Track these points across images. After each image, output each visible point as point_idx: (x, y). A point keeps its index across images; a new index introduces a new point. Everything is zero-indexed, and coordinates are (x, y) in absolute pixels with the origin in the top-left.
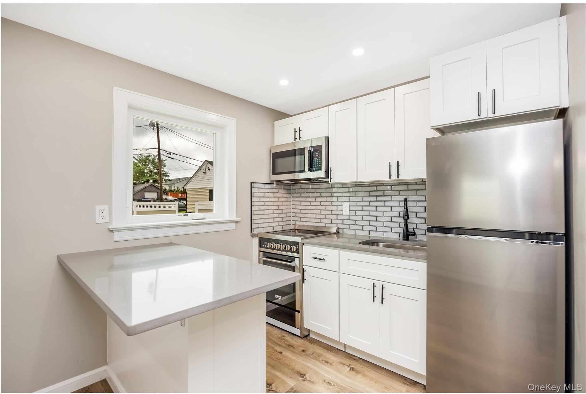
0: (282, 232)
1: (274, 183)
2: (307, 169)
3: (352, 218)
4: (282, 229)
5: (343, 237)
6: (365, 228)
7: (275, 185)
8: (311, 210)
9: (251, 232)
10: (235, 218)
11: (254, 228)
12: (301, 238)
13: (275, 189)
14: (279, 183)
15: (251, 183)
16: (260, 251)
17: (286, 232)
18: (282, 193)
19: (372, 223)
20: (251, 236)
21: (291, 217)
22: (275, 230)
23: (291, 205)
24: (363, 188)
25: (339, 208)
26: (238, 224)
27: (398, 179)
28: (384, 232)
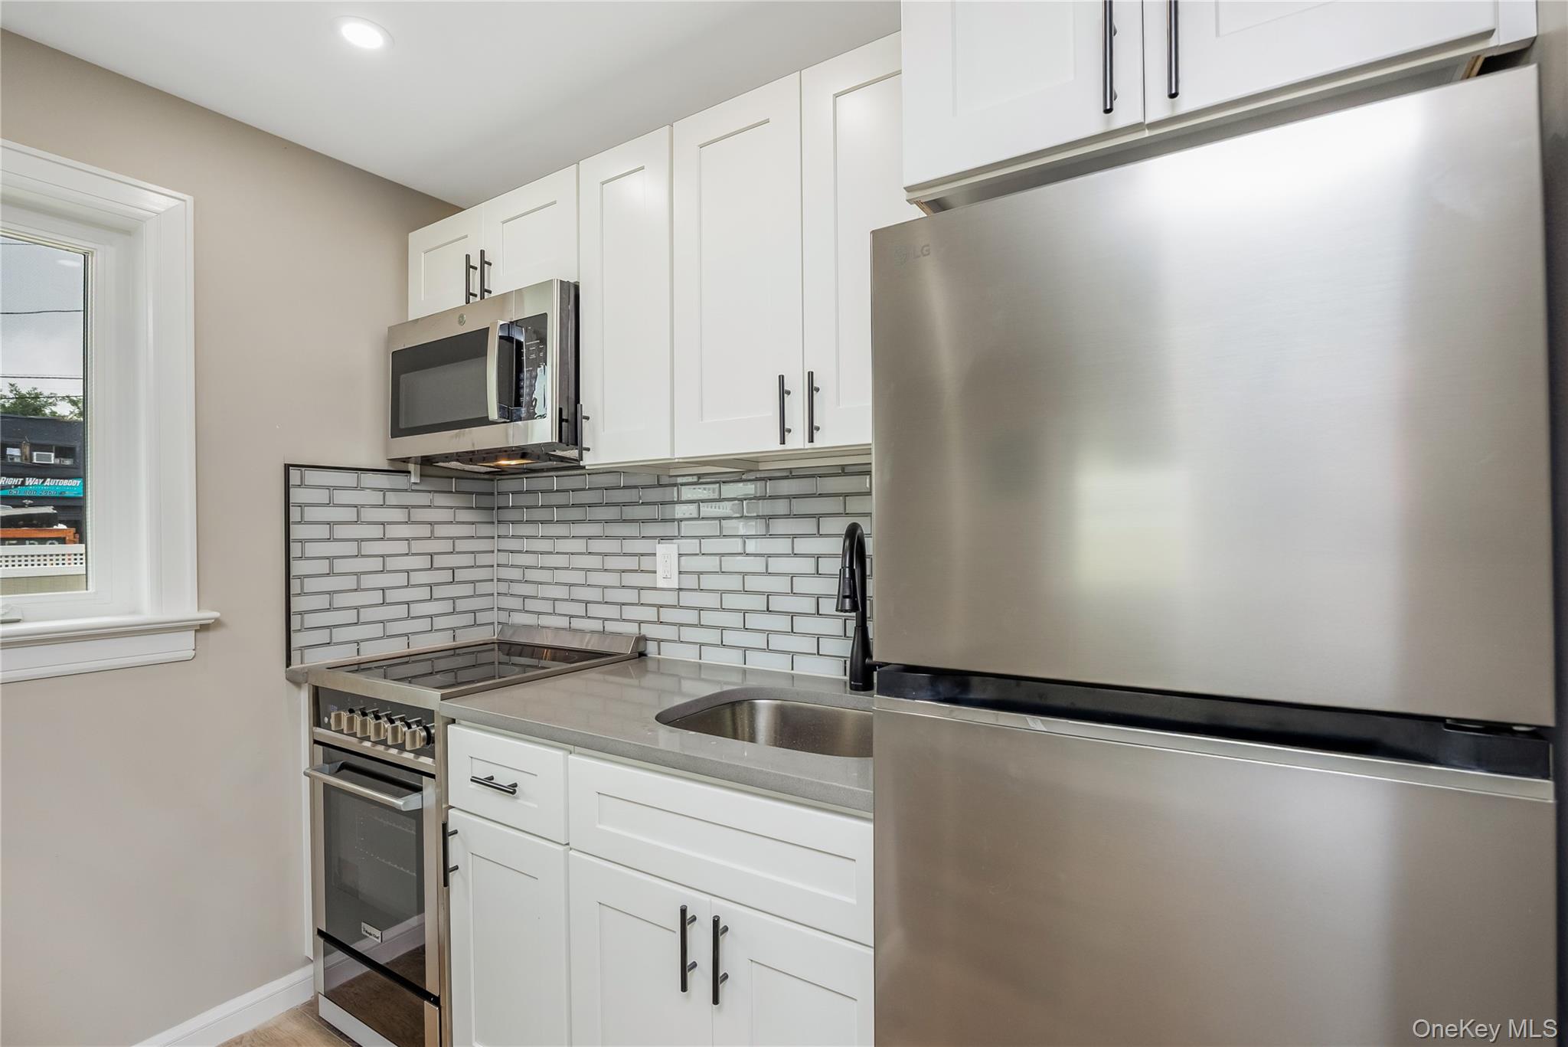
0: (452, 652)
1: (411, 467)
2: (493, 413)
4: (450, 644)
6: (730, 638)
7: (414, 479)
8: (556, 568)
9: (288, 664)
10: (188, 610)
11: (302, 649)
12: (438, 693)
13: (413, 491)
14: (430, 470)
15: (287, 467)
16: (316, 742)
17: (473, 653)
18: (451, 508)
19: (753, 621)
20: (288, 679)
21: (493, 595)
22: (414, 649)
23: (493, 552)
25: (646, 565)
26: (212, 636)
28: (793, 654)
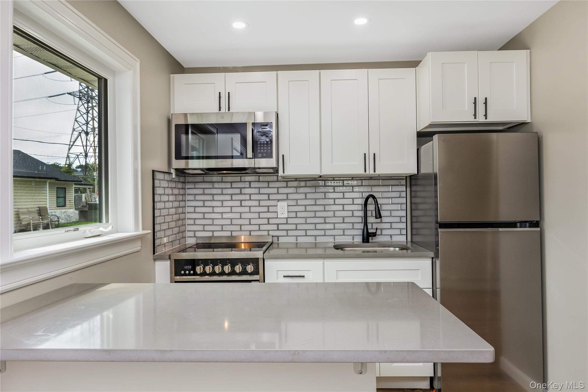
1: (172, 173)
2: (250, 155)
3: (290, 221)
5: (278, 248)
6: (309, 233)
7: (173, 176)
9: (154, 253)
10: (141, 231)
11: (156, 247)
12: (262, 252)
13: (172, 181)
14: (177, 173)
18: (179, 188)
24: (307, 182)
25: (272, 209)
27: (375, 173)
28: (335, 236)
